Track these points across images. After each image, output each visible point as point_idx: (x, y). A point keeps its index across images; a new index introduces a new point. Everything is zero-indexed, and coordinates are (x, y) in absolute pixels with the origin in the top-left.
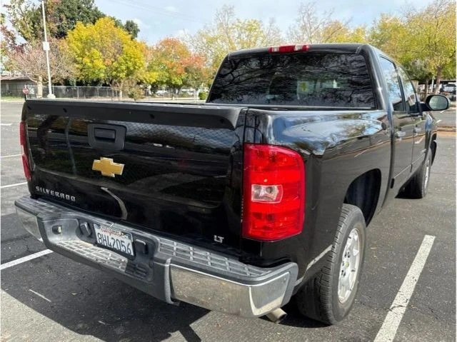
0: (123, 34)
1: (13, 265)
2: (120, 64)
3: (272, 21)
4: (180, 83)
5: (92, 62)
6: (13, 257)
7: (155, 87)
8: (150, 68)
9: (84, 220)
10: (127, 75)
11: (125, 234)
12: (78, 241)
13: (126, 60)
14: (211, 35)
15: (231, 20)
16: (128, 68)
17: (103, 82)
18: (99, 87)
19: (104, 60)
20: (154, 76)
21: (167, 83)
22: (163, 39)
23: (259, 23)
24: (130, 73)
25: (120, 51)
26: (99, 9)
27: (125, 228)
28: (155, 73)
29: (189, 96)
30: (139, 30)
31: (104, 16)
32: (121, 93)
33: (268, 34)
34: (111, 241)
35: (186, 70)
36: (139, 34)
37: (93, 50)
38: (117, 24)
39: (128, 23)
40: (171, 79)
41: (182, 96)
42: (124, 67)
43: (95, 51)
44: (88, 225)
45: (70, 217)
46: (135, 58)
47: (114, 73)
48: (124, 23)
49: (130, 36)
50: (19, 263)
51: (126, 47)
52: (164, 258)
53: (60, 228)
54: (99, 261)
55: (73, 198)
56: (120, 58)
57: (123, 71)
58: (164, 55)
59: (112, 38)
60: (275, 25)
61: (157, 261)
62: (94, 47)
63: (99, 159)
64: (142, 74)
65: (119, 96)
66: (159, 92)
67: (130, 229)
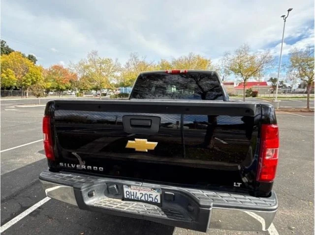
0: (28, 61)
1: (16, 222)
2: (27, 78)
3: (117, 60)
4: (64, 88)
5: (7, 76)
6: (12, 214)
7: (48, 91)
8: (46, 81)
9: (113, 183)
10: (32, 84)
11: (154, 189)
12: (107, 199)
13: (31, 76)
14: (85, 64)
15: (97, 58)
16: (32, 80)
17: (14, 88)
18: (11, 91)
19: (16, 76)
20: (49, 85)
21: (56, 88)
22: (53, 66)
23: (110, 60)
24: (34, 83)
25: (27, 71)
26: (9, 47)
27: (154, 185)
28: (49, 83)
29: (68, 95)
30: (37, 60)
31: (13, 51)
32: (27, 94)
33: (115, 66)
34: (139, 196)
35: (70, 81)
36: (37, 62)
37: (9, 70)
38: (24, 56)
39: (29, 56)
40: (59, 86)
41: (64, 95)
42: (30, 80)
43: (10, 70)
44: (117, 186)
45: (101, 183)
46: (37, 75)
47: (23, 83)
48: (27, 55)
49: (33, 63)
50: (20, 219)
51: (30, 69)
52: (208, 204)
53: (94, 192)
54: (141, 213)
55: (101, 169)
56: (27, 75)
57: (29, 82)
58: (54, 74)
59: (21, 63)
60: (118, 61)
61: (203, 207)
62: (9, 67)
63: (134, 140)
64: (41, 83)
65: (26, 95)
66: (51, 93)
67: (158, 186)
